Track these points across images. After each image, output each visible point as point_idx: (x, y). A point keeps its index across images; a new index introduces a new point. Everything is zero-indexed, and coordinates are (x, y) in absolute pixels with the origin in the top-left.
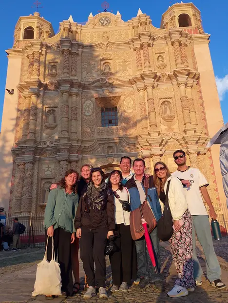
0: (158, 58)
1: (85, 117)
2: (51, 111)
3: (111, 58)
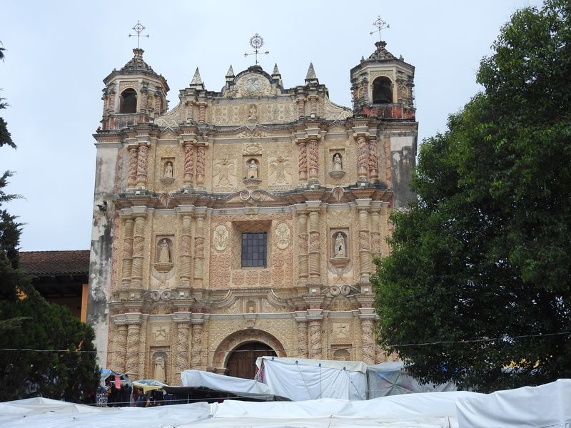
0: (334, 159)
1: (216, 253)
2: (165, 241)
3: (260, 152)
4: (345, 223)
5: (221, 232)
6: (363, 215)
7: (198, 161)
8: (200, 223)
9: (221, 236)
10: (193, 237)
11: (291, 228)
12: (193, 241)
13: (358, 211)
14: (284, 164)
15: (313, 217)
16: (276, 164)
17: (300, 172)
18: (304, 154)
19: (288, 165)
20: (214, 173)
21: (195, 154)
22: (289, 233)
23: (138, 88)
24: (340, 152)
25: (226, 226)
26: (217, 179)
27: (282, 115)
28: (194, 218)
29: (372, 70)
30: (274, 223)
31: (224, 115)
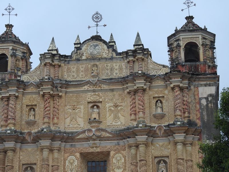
0: (156, 104)
2: (29, 168)
3: (101, 100)
4: (166, 153)
5: (72, 161)
6: (180, 147)
7: (54, 107)
8: (56, 154)
9: (71, 164)
10: (51, 165)
11: (125, 157)
12: (50, 168)
13: (176, 143)
14: (119, 108)
15: (142, 148)
16: (112, 108)
17: (131, 115)
18: (134, 101)
19: (121, 109)
20: (66, 116)
21: (52, 102)
22: (123, 161)
23: (9, 53)
24: (160, 99)
25: (76, 156)
26: (68, 120)
27: (117, 71)
28: (51, 150)
29: (183, 37)
30: (112, 153)
31: (73, 72)
